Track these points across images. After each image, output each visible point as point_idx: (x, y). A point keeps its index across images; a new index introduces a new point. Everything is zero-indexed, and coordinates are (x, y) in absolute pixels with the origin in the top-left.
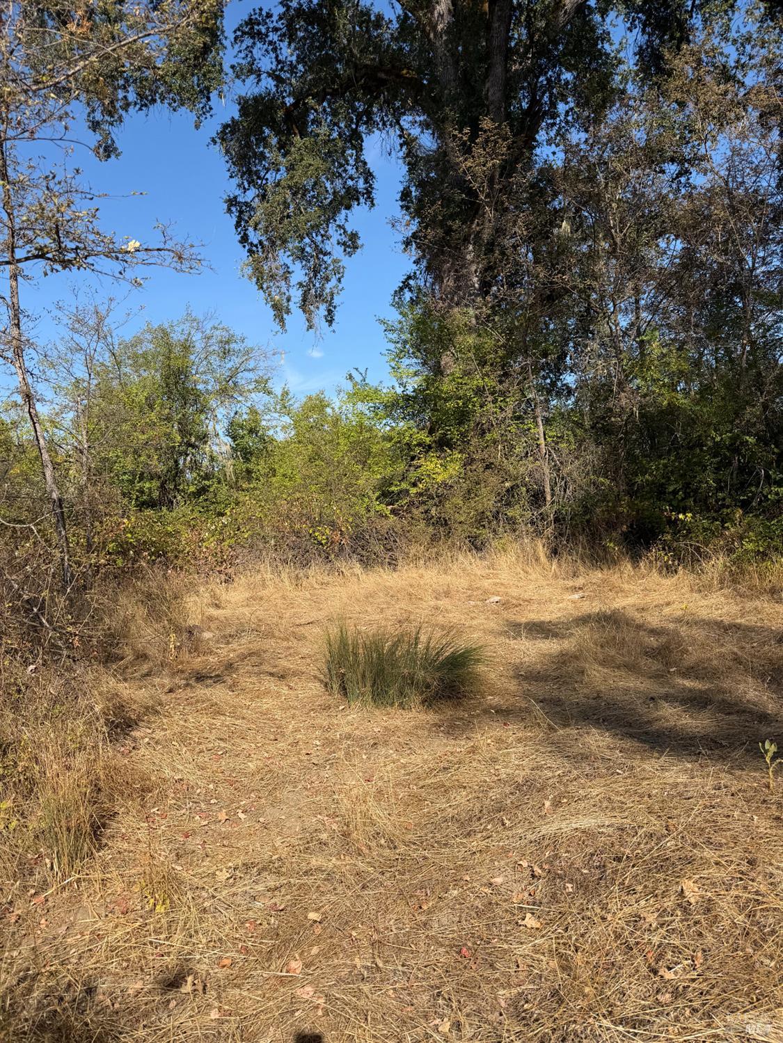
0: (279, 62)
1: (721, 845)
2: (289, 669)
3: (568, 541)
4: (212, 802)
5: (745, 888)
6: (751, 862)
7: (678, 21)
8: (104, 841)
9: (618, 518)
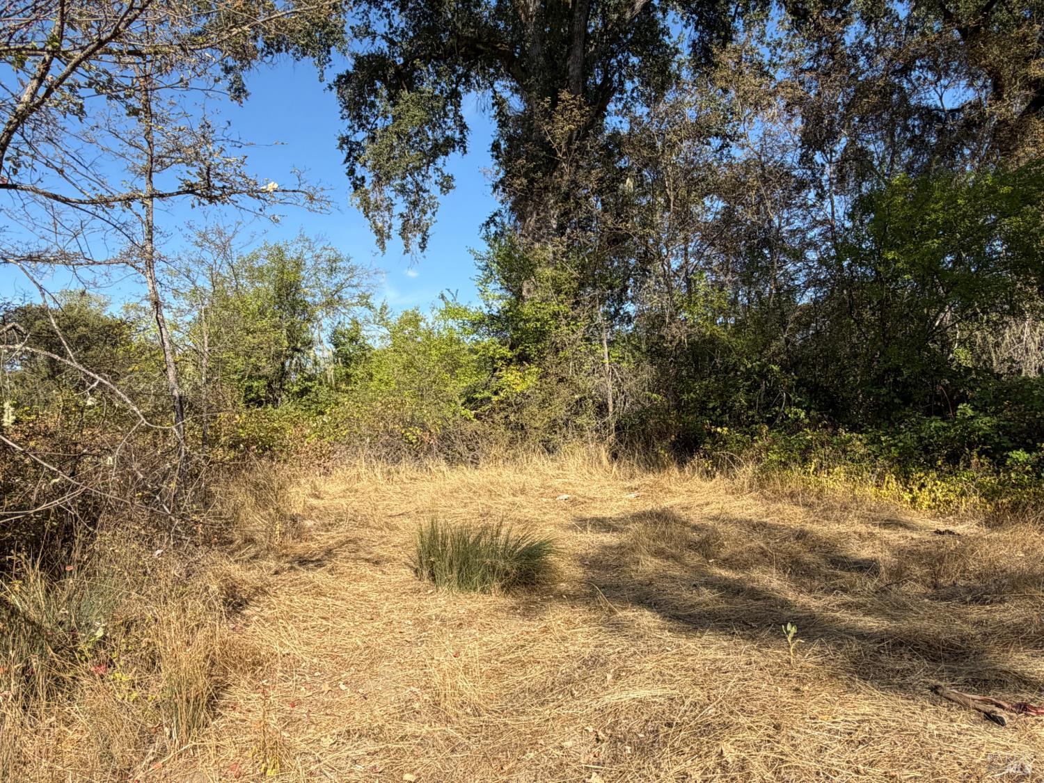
0: (391, 26)
1: (752, 712)
2: (383, 556)
3: (626, 447)
4: (316, 674)
5: (772, 749)
6: (777, 727)
7: (724, 24)
8: (218, 710)
9: (667, 429)
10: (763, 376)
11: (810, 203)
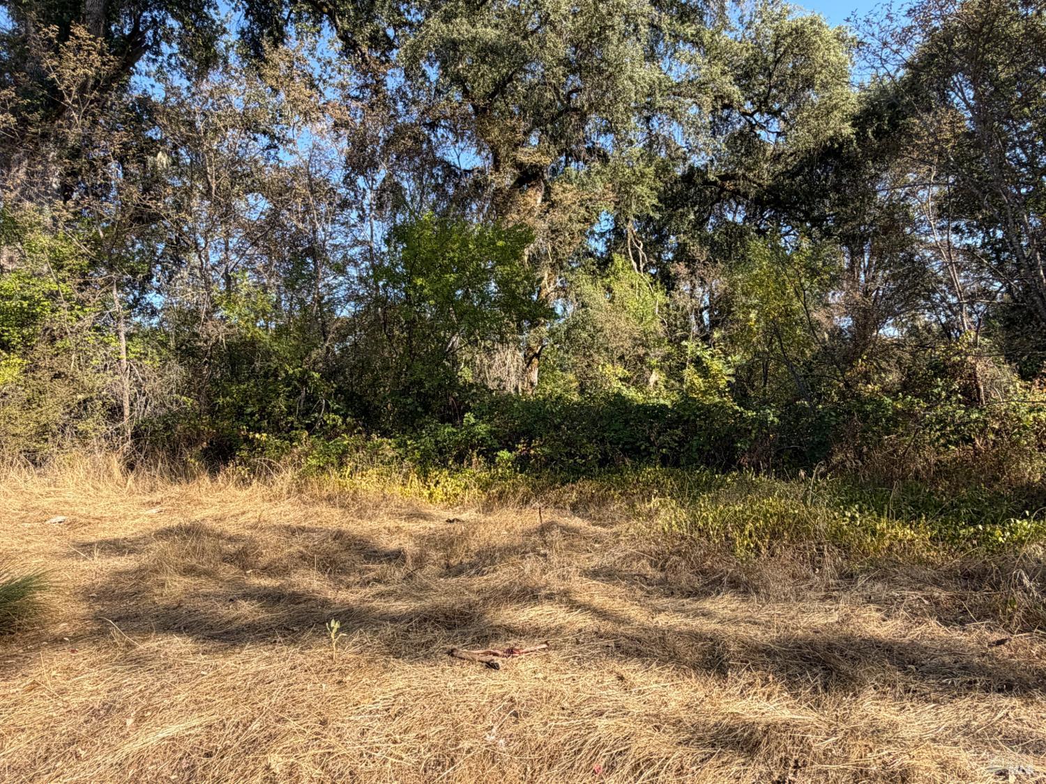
1: (298, 715)
3: (146, 457)
5: (320, 746)
9: (198, 435)
10: (304, 382)
11: (352, 222)
